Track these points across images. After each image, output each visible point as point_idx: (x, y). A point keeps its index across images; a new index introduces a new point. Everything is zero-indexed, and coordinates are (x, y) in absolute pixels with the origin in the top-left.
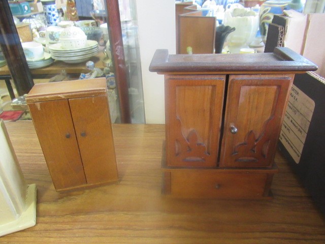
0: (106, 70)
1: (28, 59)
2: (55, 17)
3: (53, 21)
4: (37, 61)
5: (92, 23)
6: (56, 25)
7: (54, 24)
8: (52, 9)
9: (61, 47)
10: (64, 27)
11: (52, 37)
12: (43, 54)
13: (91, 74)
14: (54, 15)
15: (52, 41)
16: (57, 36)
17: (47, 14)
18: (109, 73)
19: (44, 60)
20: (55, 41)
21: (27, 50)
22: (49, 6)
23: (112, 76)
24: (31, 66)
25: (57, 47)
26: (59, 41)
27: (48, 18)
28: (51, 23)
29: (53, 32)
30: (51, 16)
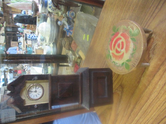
0: (65, 15)
1: (52, 54)
2: (34, 36)
3: (35, 38)
4: (53, 50)
5: (38, 18)
6: (37, 37)
7: (37, 38)
8: (29, 36)
9: (48, 37)
10: (38, 33)
11: (43, 40)
12: (50, 47)
13: (65, 25)
14: (32, 36)
15: (45, 41)
16: (43, 38)
17: (31, 39)
18: (67, 15)
19: (53, 47)
20: (45, 39)
21: (47, 53)
22: (28, 37)
23: (68, 13)
24: (55, 54)
25: (48, 39)
26: (45, 37)
27: (34, 39)
28: (36, 39)
29: (40, 39)
30: (33, 38)
